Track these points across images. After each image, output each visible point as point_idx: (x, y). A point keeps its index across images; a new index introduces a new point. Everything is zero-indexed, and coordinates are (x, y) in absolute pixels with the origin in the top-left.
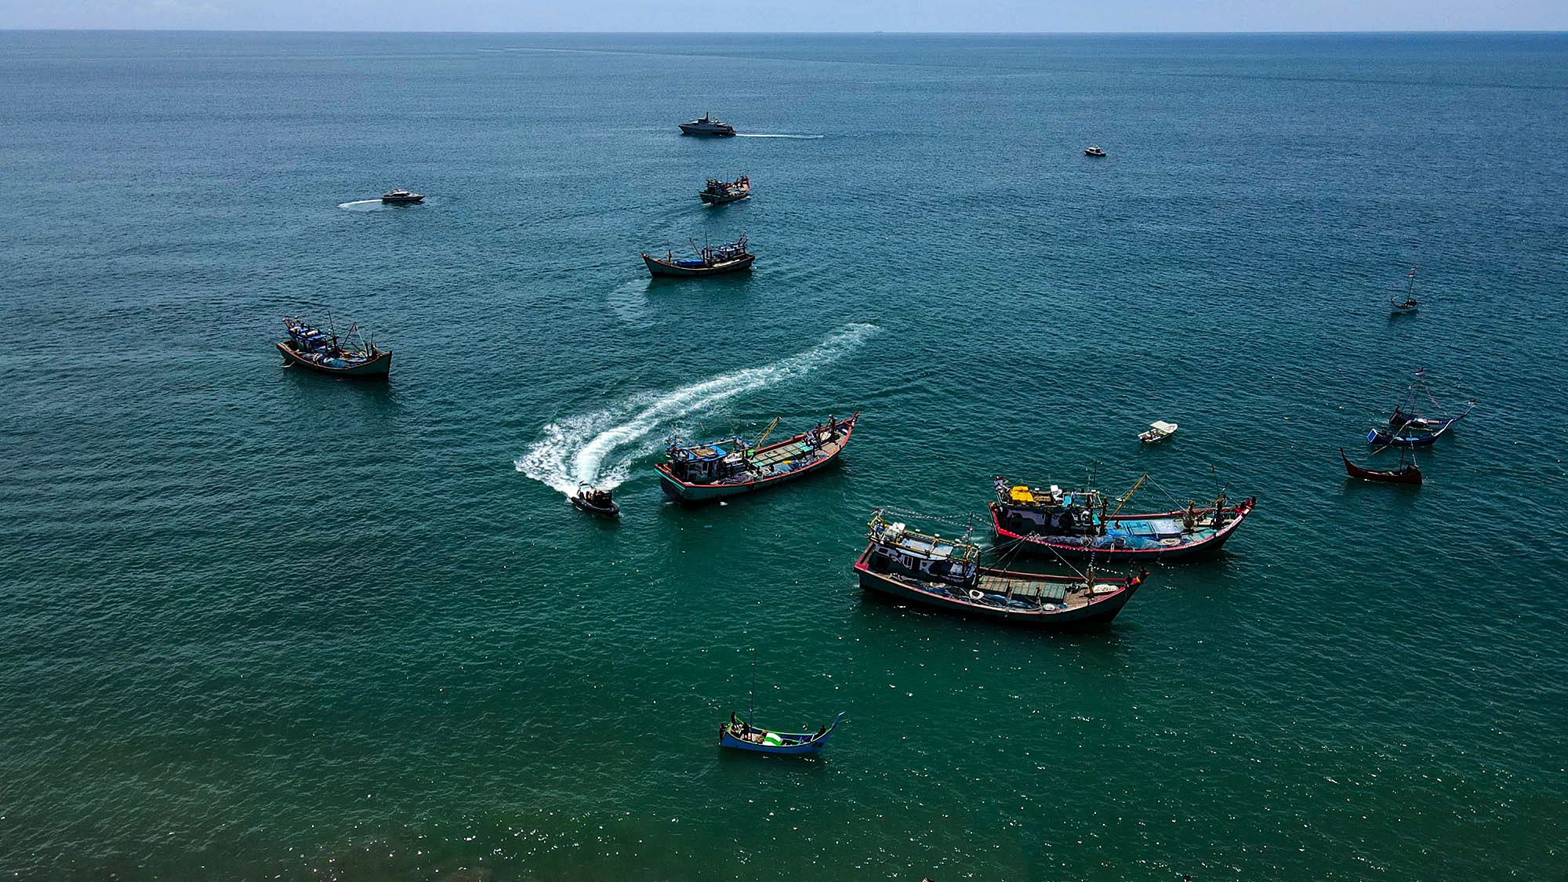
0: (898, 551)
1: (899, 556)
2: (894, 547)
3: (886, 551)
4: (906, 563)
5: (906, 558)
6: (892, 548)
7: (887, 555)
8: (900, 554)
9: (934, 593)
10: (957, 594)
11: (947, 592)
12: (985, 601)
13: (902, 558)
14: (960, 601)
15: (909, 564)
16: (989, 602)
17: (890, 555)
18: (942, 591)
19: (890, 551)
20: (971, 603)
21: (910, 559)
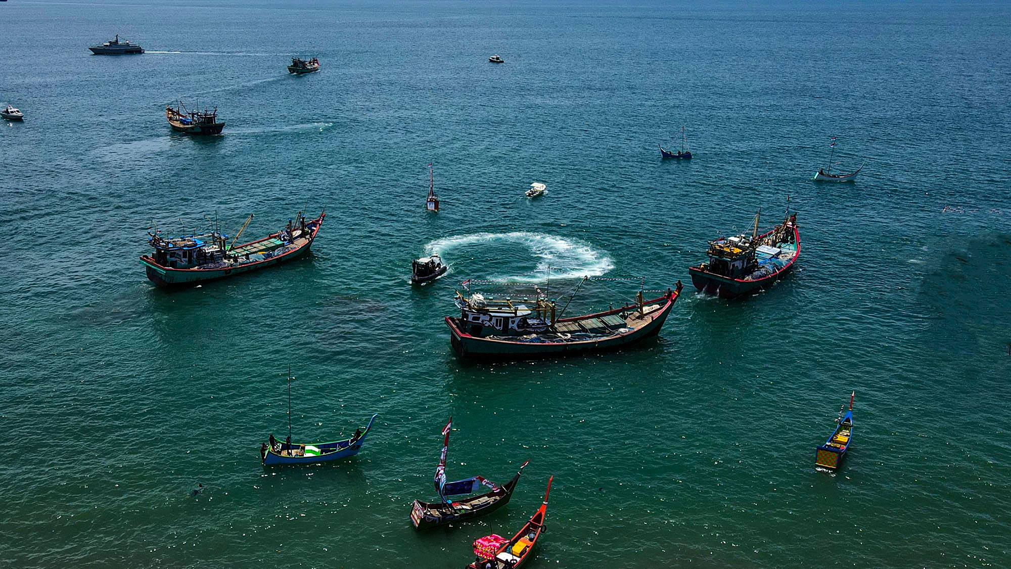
0: (490, 315)
1: (490, 320)
2: (486, 312)
3: (478, 319)
4: (497, 325)
5: (497, 320)
6: (484, 314)
7: (480, 321)
8: (491, 317)
9: (533, 342)
10: (551, 339)
11: (542, 339)
12: (575, 338)
13: (494, 321)
14: (555, 343)
15: (500, 326)
16: (578, 338)
17: (483, 321)
18: (538, 339)
19: (482, 317)
20: (565, 343)
21: (501, 320)
